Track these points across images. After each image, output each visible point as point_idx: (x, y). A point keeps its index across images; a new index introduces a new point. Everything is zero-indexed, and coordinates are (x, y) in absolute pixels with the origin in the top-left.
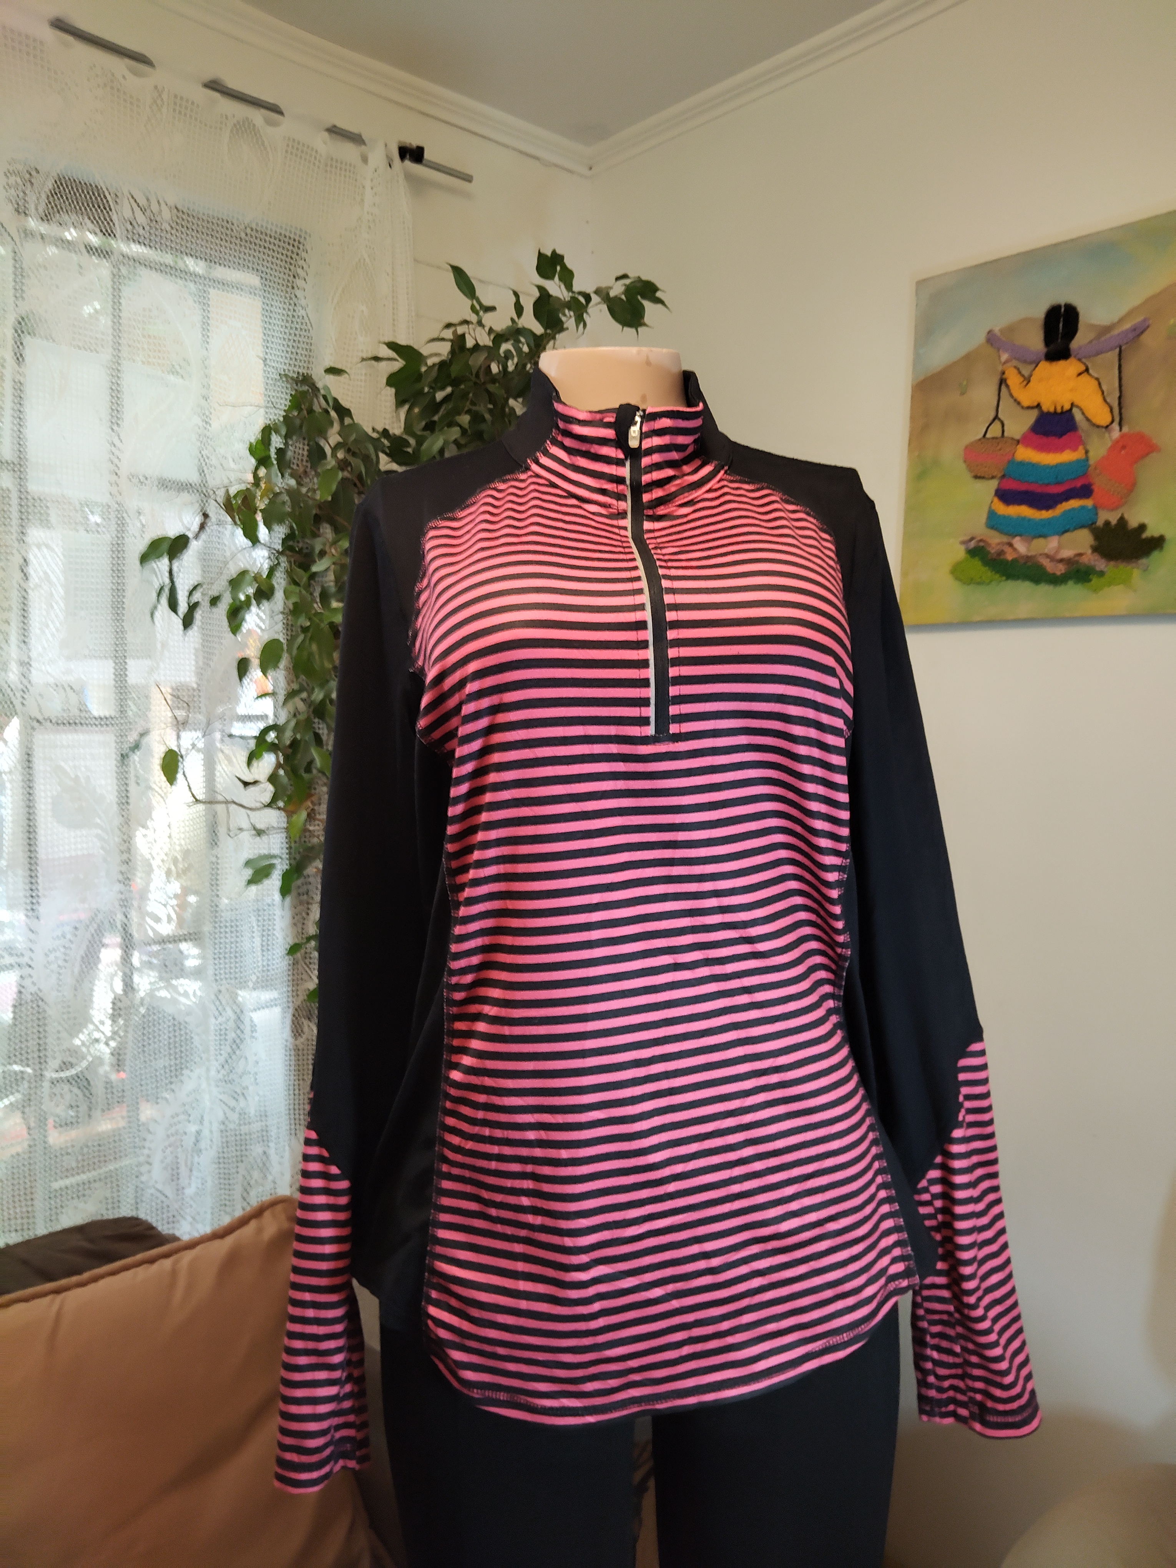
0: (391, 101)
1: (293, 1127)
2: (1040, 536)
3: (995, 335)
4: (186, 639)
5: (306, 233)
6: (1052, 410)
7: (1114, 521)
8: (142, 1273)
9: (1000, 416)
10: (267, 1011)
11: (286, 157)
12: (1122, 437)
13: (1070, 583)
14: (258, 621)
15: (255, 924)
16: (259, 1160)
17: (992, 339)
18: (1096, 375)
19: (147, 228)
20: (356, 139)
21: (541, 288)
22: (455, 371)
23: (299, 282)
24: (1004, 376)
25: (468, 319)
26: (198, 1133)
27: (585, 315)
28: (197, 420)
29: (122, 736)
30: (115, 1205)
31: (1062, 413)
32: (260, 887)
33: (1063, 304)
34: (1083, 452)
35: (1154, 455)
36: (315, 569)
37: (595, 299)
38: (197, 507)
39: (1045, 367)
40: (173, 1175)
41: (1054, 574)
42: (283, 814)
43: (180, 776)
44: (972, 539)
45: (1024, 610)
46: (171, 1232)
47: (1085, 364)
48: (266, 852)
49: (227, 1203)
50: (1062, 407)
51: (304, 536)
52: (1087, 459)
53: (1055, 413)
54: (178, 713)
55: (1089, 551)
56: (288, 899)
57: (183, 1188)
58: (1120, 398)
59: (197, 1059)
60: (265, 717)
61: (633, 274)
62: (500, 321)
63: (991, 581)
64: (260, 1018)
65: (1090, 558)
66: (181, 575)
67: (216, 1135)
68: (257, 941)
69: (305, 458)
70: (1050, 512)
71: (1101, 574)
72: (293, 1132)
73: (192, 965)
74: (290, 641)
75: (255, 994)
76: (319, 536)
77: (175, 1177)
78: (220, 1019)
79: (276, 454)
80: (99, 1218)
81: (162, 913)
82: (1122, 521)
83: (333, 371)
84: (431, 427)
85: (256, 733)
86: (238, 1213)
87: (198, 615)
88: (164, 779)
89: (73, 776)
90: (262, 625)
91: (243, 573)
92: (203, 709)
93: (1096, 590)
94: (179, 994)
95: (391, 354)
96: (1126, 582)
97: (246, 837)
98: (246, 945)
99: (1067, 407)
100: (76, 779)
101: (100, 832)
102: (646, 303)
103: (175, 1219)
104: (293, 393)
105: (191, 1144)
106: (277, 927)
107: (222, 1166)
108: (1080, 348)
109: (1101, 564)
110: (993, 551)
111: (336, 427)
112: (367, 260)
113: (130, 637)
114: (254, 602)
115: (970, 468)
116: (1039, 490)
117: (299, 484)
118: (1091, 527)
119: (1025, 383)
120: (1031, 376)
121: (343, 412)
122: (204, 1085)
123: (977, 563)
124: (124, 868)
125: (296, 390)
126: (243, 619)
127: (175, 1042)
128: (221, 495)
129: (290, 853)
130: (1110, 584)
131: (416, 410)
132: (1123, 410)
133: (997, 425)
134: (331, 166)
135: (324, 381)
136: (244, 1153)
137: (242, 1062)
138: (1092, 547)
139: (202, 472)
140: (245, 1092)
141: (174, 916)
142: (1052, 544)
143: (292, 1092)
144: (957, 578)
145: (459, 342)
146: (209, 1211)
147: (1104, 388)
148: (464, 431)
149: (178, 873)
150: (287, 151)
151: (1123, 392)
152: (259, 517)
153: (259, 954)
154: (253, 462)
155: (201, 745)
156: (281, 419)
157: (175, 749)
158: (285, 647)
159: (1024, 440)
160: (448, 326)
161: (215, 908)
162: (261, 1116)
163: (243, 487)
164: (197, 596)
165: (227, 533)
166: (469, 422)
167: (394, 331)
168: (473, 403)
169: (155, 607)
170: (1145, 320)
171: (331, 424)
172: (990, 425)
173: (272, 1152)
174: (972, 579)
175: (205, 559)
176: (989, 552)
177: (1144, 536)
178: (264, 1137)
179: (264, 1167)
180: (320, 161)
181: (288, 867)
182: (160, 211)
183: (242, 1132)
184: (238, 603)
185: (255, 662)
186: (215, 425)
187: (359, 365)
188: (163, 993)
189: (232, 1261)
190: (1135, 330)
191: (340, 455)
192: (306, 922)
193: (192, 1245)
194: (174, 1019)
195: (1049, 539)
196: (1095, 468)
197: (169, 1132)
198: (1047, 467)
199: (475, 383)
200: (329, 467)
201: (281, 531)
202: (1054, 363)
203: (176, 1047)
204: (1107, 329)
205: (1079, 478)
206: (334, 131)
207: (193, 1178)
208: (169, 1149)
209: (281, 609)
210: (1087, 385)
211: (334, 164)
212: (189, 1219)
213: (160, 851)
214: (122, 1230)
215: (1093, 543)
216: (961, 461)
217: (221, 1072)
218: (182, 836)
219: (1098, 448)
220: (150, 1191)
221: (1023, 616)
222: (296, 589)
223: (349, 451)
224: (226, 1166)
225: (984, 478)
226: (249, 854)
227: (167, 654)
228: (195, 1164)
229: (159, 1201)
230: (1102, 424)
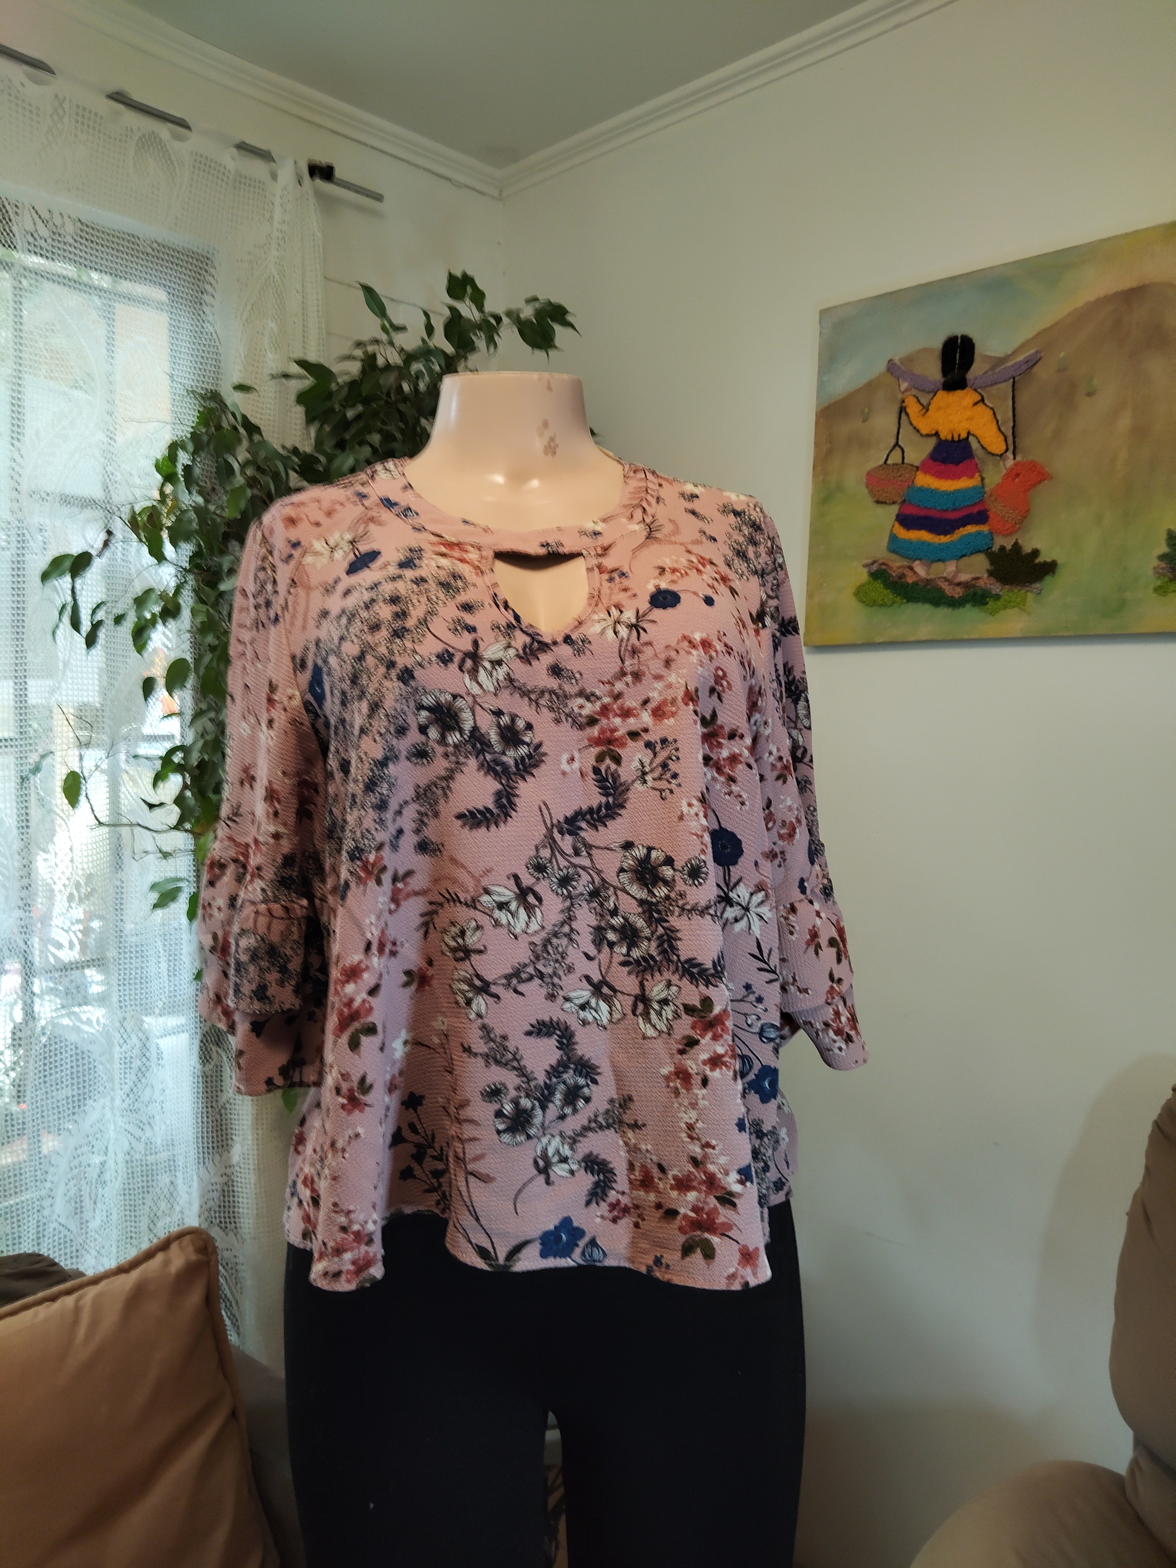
0: (300, 118)
1: (201, 1156)
2: (939, 560)
3: (894, 364)
4: (89, 658)
5: (214, 249)
6: (949, 438)
7: (1009, 547)
8: (43, 1312)
9: (900, 443)
10: (174, 1037)
11: (193, 173)
12: (1016, 465)
13: (968, 606)
14: (164, 640)
15: (161, 949)
16: (166, 1191)
17: (892, 367)
18: (991, 405)
19: (50, 241)
20: (265, 156)
21: (452, 309)
22: (365, 390)
23: (206, 298)
24: (904, 405)
25: (379, 338)
26: (103, 1164)
27: (496, 338)
28: (101, 436)
29: (21, 758)
30: (16, 1241)
31: (959, 441)
32: (166, 910)
33: (959, 335)
34: (979, 479)
35: (1046, 482)
36: (223, 587)
37: (506, 320)
38: (100, 525)
39: (943, 397)
40: (76, 1208)
41: (952, 597)
42: (190, 836)
43: (82, 798)
44: (874, 562)
45: (924, 632)
46: (74, 1267)
47: (980, 394)
48: (173, 875)
49: (133, 1235)
50: (959, 436)
51: (212, 553)
52: (983, 487)
53: (953, 441)
54: (80, 733)
55: (986, 575)
56: (196, 923)
57: (87, 1222)
58: (1014, 427)
59: (101, 1089)
60: (170, 737)
61: (542, 297)
62: (410, 341)
63: (893, 604)
64: (166, 1044)
65: (987, 582)
66: (84, 593)
67: (122, 1166)
68: (164, 966)
69: (213, 475)
70: (948, 536)
71: (997, 597)
72: (202, 1160)
73: (95, 992)
74: (198, 660)
75: (161, 1020)
76: (226, 554)
77: (78, 1210)
78: (125, 1047)
79: (183, 470)
81: (63, 939)
82: (1016, 546)
83: (241, 388)
84: (341, 445)
85: (162, 753)
86: (145, 1246)
87: (102, 634)
88: (66, 801)
90: (168, 643)
91: (149, 592)
92: (107, 729)
93: (992, 613)
94: (82, 1022)
95: (301, 371)
96: (1021, 605)
97: (153, 859)
98: (152, 970)
99: (964, 435)
102: (557, 328)
103: (78, 1254)
104: (201, 409)
105: (96, 1176)
106: (184, 952)
107: (127, 1197)
108: (976, 378)
109: (996, 588)
110: (894, 574)
111: (245, 443)
112: (277, 277)
113: (30, 656)
114: (160, 621)
115: (871, 492)
116: (938, 516)
117: (207, 501)
118: (987, 552)
119: (924, 411)
120: (929, 404)
121: (252, 428)
122: (109, 1115)
123: (879, 585)
124: (24, 893)
125: (204, 407)
126: (149, 638)
127: (78, 1072)
128: (126, 512)
130: (1005, 607)
131: (327, 429)
132: (1017, 440)
133: (897, 453)
134: (240, 182)
135: (233, 399)
136: (150, 1184)
137: (148, 1089)
138: (988, 571)
139: (106, 489)
140: (151, 1121)
141: (76, 942)
142: (950, 568)
143: (199, 1121)
144: (861, 601)
145: (370, 362)
146: (115, 1245)
147: (999, 418)
148: (374, 450)
149: (80, 896)
150: (194, 167)
151: (1017, 423)
152: (165, 535)
153: (166, 979)
154: (159, 478)
155: (104, 766)
156: (189, 436)
157: (78, 770)
158: (192, 666)
159: (924, 468)
160: (359, 344)
161: (120, 934)
162: (167, 1145)
163: (149, 504)
164: (100, 615)
165: (133, 550)
166: (381, 442)
167: (304, 348)
168: (384, 423)
169: (57, 626)
170: (1037, 352)
171: (239, 441)
172: (891, 451)
173: (180, 1181)
174: (875, 601)
175: (109, 577)
176: (891, 575)
177: (1037, 561)
178: (171, 1166)
179: (172, 1197)
180: (228, 178)
182: (63, 225)
183: (148, 1163)
184: (143, 622)
185: (161, 682)
186: (120, 439)
187: (269, 382)
188: (66, 1021)
189: (138, 1295)
190: (1027, 362)
191: (249, 472)
193: (96, 1281)
194: (77, 1048)
195: (948, 563)
196: (991, 495)
197: (72, 1164)
198: (946, 493)
199: (387, 402)
200: (237, 486)
201: (188, 548)
202: (951, 394)
203: (78, 1077)
204: (1001, 361)
205: (976, 504)
206: (243, 147)
207: (97, 1211)
208: (72, 1182)
209: (189, 628)
210: (983, 416)
211: (243, 180)
212: (94, 1253)
213: (62, 876)
214: (23, 1267)
215: (989, 567)
216: (864, 486)
217: (126, 1101)
218: (85, 860)
219: (994, 476)
220: (52, 1226)
221: (923, 638)
222: (204, 608)
223: (259, 468)
224: (132, 1197)
225: (885, 503)
226: (155, 877)
227: (69, 674)
228: (100, 1196)
229: (62, 1236)
230: (998, 452)
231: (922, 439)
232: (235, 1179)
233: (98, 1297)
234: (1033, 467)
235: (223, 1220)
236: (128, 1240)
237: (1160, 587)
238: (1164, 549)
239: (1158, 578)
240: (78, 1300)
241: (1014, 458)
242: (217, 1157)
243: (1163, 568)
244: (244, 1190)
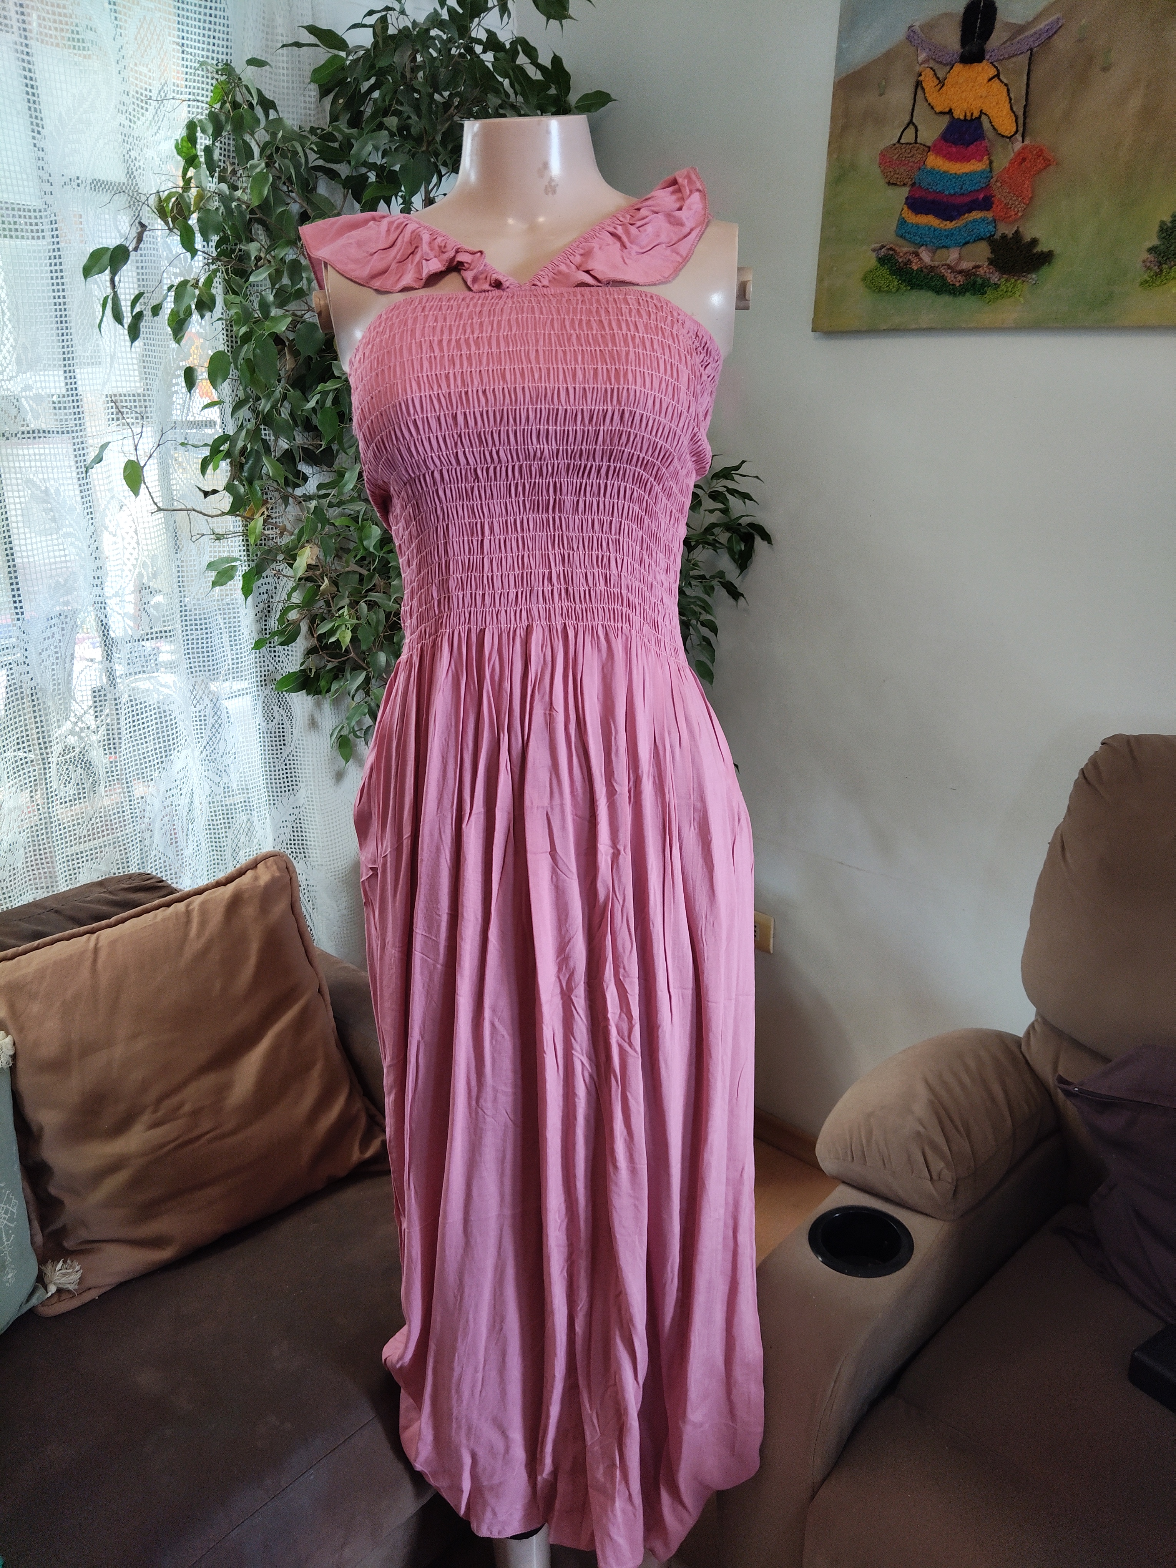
1: (271, 798)
2: (943, 247)
3: (914, 32)
4: (133, 351)
6: (962, 117)
7: (1010, 236)
9: (914, 120)
10: (240, 699)
12: (1023, 149)
13: (968, 294)
14: (200, 330)
15: (221, 622)
16: (244, 827)
17: (912, 36)
18: (1006, 82)
24: (921, 78)
25: (390, 5)
26: (190, 804)
28: (122, 118)
29: (79, 449)
30: (125, 865)
31: (972, 120)
32: (224, 588)
34: (988, 162)
35: (1051, 167)
38: (131, 215)
39: (959, 70)
40: (172, 839)
41: (953, 285)
42: (240, 520)
43: (143, 486)
44: (883, 247)
45: (925, 320)
46: (174, 884)
47: (996, 68)
48: (225, 555)
49: (220, 861)
50: (972, 114)
51: (238, 240)
52: (991, 171)
53: (965, 119)
54: (133, 424)
55: (986, 264)
56: (250, 598)
57: (182, 850)
58: (1025, 106)
59: (182, 742)
63: (898, 289)
64: (233, 704)
65: (987, 270)
66: (122, 285)
67: (206, 806)
68: (225, 637)
69: (232, 154)
70: (954, 222)
71: (996, 286)
72: (272, 802)
73: (167, 660)
74: (235, 352)
75: (227, 684)
76: (252, 240)
77: (174, 842)
78: (198, 708)
79: (204, 153)
80: (112, 875)
82: (1017, 235)
83: (255, 62)
85: (209, 441)
86: (232, 868)
87: (143, 325)
88: (129, 490)
89: (43, 488)
90: (203, 334)
91: (184, 284)
92: (156, 418)
93: (990, 303)
94: (162, 686)
95: (313, 39)
96: (1016, 295)
97: (207, 541)
98: (216, 640)
99: (976, 114)
100: (46, 491)
101: (73, 540)
103: (177, 874)
104: (214, 82)
105: (185, 814)
106: (243, 624)
107: (212, 831)
109: (995, 278)
110: (900, 260)
111: (262, 122)
113: (79, 350)
114: (196, 313)
115: (884, 173)
116: (945, 199)
118: (990, 240)
119: (939, 86)
120: (945, 78)
121: (267, 105)
122: (191, 764)
123: (885, 271)
124: (99, 573)
125: (217, 80)
126: (186, 329)
127: (162, 727)
128: (153, 201)
129: (248, 555)
130: (1002, 297)
131: (341, 101)
132: (1027, 120)
133: (911, 131)
135: (246, 72)
136: (230, 820)
137: (222, 744)
138: (989, 259)
139: (130, 174)
140: (227, 768)
142: (953, 255)
144: (868, 287)
145: (382, 29)
146: (206, 869)
147: (1012, 96)
149: (148, 576)
151: (1029, 102)
152: (195, 226)
153: (229, 648)
154: (181, 162)
155: (157, 454)
156: (206, 114)
157: (134, 458)
158: (231, 359)
159: (935, 148)
160: (371, 13)
163: (174, 190)
164: (139, 307)
165: (165, 242)
169: (102, 320)
170: (1058, 20)
172: (905, 129)
173: (255, 819)
174: (880, 288)
176: (897, 261)
177: (1035, 251)
178: (247, 807)
179: (250, 832)
181: (247, 568)
183: (227, 803)
184: (180, 313)
185: (202, 375)
187: (280, 51)
189: (235, 902)
190: (1047, 31)
192: (267, 618)
193: (200, 892)
194: (159, 708)
195: (952, 250)
196: (997, 181)
197: (165, 804)
198: (955, 177)
200: (258, 170)
201: (215, 238)
202: (967, 67)
203: (163, 732)
204: (1021, 29)
205: (982, 189)
207: (189, 841)
208: (166, 818)
209: (223, 320)
210: (997, 91)
212: (188, 875)
213: (130, 557)
214: (137, 883)
215: (991, 256)
216: (877, 166)
217: (204, 752)
218: (149, 542)
219: (1002, 159)
220: (153, 853)
221: (925, 326)
222: (238, 299)
223: (277, 149)
224: (216, 831)
225: (896, 184)
226: (210, 557)
227: (116, 366)
228: (190, 829)
229: (162, 861)
230: (1007, 134)
231: (936, 117)
232: (302, 818)
233: (203, 904)
234: (1040, 153)
235: (294, 850)
236: (216, 866)
237: (1146, 281)
238: (1155, 241)
239: (1145, 272)
240: (188, 906)
241: (1023, 141)
242: (285, 799)
243: (1151, 262)
244: (311, 827)
